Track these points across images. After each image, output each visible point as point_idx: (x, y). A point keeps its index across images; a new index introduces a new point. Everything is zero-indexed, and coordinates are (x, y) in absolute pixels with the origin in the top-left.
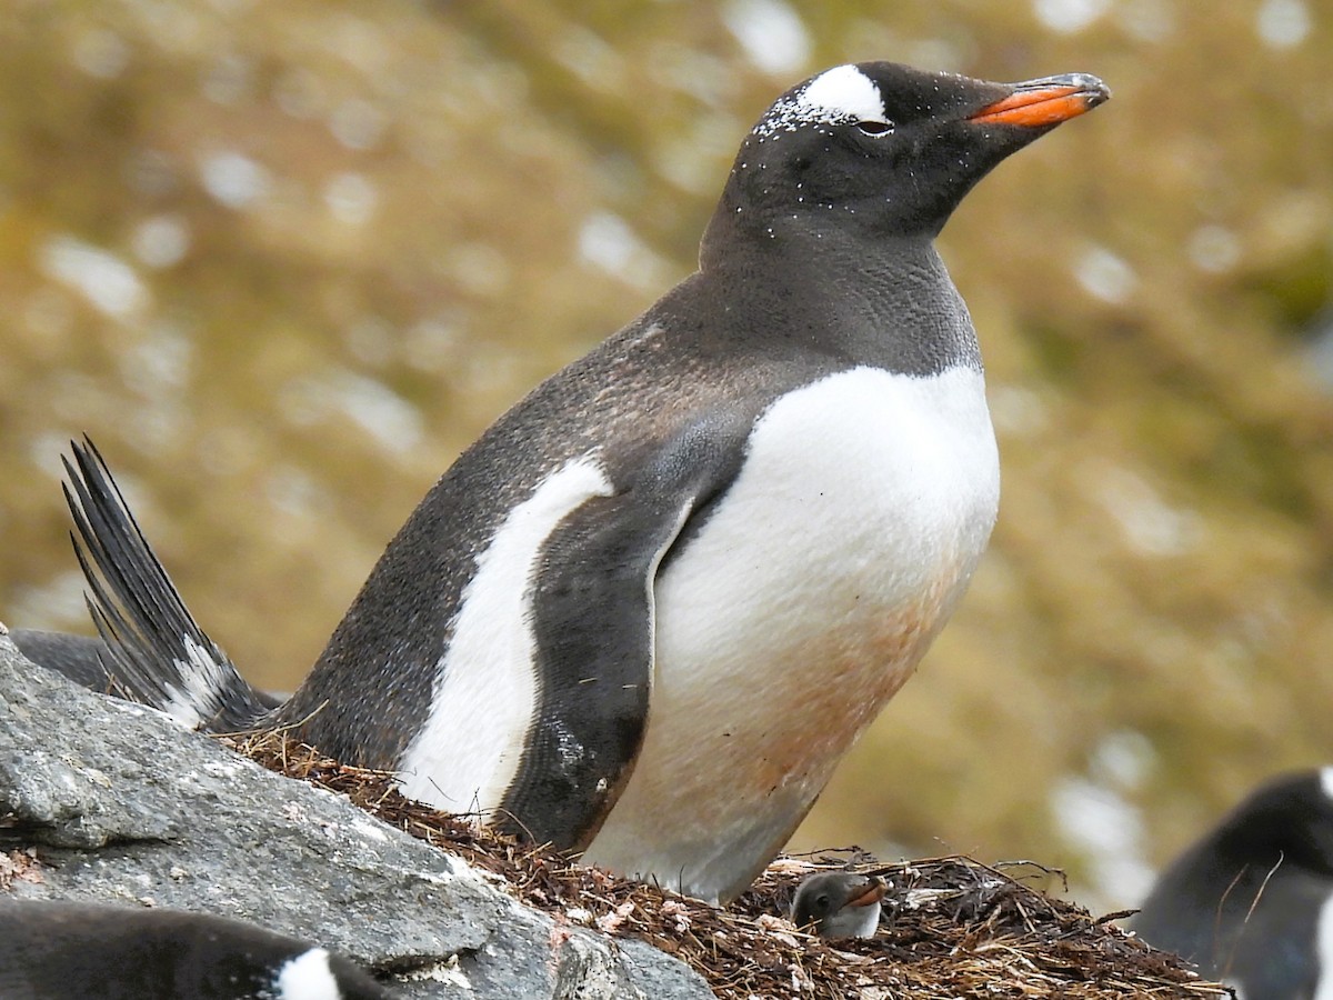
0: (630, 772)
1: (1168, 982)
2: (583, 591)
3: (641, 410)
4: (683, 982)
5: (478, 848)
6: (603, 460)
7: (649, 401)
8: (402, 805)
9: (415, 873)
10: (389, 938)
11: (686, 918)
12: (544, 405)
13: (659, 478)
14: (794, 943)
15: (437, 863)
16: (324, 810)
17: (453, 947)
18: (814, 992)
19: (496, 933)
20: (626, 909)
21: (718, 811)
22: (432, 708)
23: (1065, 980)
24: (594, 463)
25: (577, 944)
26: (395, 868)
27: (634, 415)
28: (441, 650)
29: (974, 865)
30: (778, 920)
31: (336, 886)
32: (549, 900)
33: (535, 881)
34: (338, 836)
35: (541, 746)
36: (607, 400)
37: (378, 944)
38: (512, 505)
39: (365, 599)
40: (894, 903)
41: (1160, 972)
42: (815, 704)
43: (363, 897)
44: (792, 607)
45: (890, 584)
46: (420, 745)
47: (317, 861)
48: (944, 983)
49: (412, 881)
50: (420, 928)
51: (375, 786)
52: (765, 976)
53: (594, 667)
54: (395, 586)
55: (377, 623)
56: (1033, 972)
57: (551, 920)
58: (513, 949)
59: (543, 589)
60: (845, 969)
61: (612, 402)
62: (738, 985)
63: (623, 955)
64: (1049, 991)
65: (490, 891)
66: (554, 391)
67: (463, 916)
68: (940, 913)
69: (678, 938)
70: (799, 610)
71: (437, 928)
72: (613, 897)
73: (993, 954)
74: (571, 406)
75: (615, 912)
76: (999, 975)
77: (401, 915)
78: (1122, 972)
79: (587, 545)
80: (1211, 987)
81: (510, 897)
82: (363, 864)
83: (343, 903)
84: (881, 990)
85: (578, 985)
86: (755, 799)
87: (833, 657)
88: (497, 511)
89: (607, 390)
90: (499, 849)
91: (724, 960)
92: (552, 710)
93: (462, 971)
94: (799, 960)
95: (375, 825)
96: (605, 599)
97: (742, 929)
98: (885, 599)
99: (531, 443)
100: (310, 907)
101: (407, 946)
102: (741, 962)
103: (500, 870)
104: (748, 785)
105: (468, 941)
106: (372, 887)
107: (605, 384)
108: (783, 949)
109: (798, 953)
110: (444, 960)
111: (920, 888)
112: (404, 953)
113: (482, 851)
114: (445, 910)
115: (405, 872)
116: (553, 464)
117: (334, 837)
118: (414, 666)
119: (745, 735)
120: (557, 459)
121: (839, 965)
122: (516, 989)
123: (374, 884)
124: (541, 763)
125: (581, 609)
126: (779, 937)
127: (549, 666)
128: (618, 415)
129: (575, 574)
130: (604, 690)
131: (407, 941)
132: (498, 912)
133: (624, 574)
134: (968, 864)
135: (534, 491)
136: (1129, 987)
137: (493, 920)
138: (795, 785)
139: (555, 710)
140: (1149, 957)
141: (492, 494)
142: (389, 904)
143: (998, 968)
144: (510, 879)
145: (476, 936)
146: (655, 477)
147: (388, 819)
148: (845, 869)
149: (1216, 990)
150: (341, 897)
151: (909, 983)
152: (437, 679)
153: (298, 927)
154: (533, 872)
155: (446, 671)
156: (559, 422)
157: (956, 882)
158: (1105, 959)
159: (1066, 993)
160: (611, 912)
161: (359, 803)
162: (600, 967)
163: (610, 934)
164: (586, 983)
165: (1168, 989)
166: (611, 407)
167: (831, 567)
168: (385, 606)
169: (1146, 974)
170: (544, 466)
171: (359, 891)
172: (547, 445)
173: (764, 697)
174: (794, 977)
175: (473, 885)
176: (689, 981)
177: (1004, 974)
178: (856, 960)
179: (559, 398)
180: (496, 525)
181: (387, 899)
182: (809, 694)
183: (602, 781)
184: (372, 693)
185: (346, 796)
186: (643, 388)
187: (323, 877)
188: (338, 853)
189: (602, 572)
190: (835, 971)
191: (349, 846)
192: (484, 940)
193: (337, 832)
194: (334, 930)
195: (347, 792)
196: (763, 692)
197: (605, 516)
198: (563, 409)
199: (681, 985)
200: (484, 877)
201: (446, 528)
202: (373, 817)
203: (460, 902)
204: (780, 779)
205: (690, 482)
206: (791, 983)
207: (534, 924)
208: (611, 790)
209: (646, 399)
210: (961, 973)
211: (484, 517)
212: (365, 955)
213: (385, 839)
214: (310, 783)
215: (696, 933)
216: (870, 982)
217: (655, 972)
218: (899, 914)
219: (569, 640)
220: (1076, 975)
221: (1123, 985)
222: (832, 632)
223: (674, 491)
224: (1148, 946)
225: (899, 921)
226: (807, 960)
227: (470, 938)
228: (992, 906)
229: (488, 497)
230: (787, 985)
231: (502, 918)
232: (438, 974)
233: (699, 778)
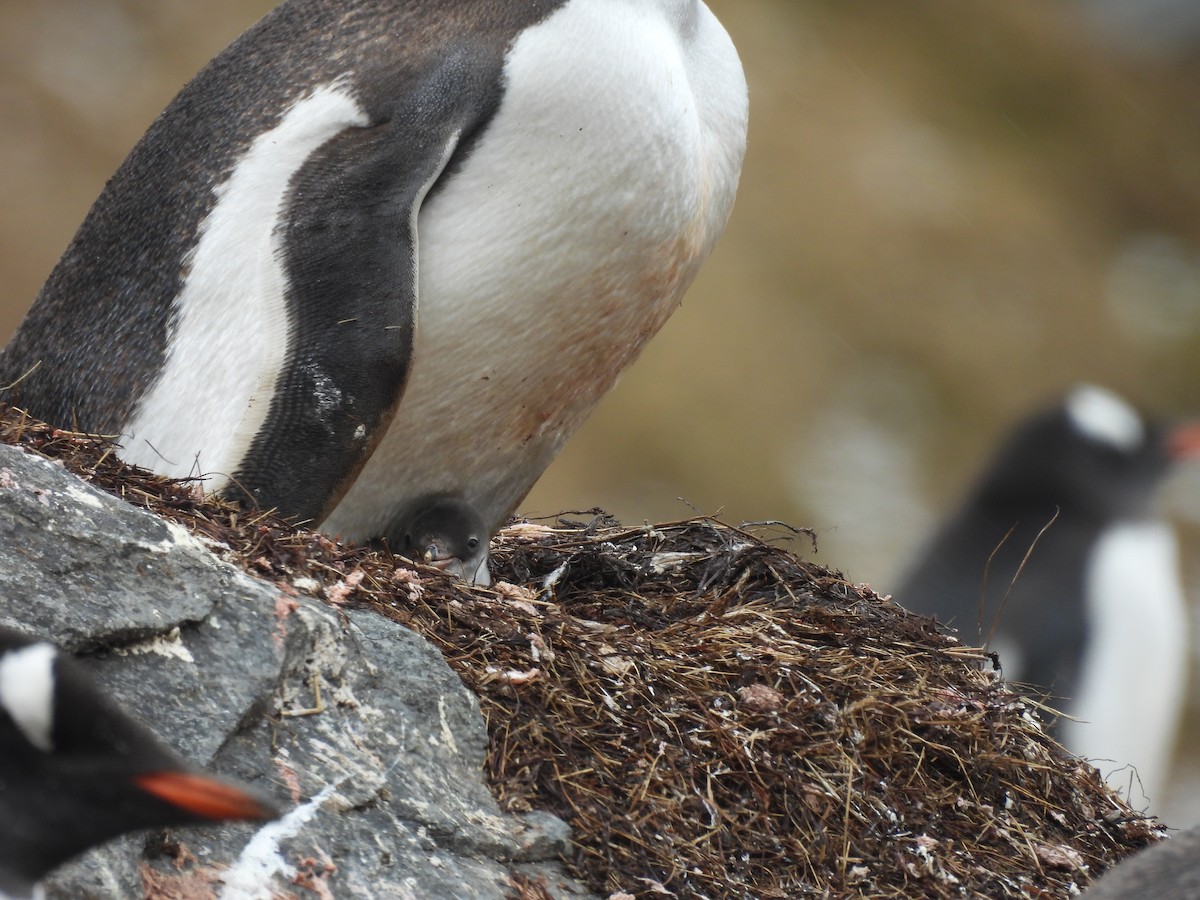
0: (390, 418)
1: (926, 647)
2: (342, 227)
3: (391, 34)
4: (416, 653)
5: (199, 514)
6: (355, 87)
7: (399, 25)
8: (119, 471)
9: (133, 541)
10: (107, 611)
11: (419, 587)
12: (282, 28)
13: (420, 110)
14: (532, 611)
15: (156, 531)
16: (37, 477)
17: (175, 619)
18: (555, 662)
19: (220, 605)
20: (356, 577)
21: (472, 460)
22: (167, 352)
23: (817, 646)
24: (346, 91)
25: (305, 615)
26: (113, 536)
27: (383, 39)
28: (176, 288)
29: (721, 527)
30: (516, 587)
31: (50, 555)
32: (275, 569)
33: (260, 549)
34: (52, 504)
35: (295, 389)
36: (354, 24)
37: (96, 617)
38: (255, 134)
39: (85, 241)
40: (638, 568)
41: (918, 636)
42: (580, 346)
43: (79, 567)
44: (555, 246)
45: (662, 214)
46: (157, 393)
47: (31, 530)
48: (692, 651)
49: (130, 549)
50: (140, 600)
51: (90, 451)
52: (502, 646)
53: (354, 307)
54: (120, 223)
55: (101, 264)
56: (784, 638)
57: (278, 591)
58: (238, 621)
59: (296, 224)
60: (586, 637)
61: (359, 26)
62: (475, 656)
63: (353, 626)
64: (802, 658)
65: (213, 561)
66: (292, 14)
67: (185, 586)
68: (686, 578)
69: (410, 607)
70: (564, 249)
71: (158, 599)
72: (341, 566)
73: (743, 620)
74: (312, 28)
75: (344, 581)
76: (749, 642)
77: (119, 585)
78: (878, 637)
79: (345, 179)
80: (972, 652)
81: (234, 567)
82: (79, 532)
83: (59, 573)
84: (624, 660)
85: (307, 657)
86: (510, 449)
87: (600, 297)
88: (239, 140)
89: (353, 13)
90: (222, 515)
91: (460, 630)
92: (307, 352)
93: (184, 645)
94: (539, 629)
95: (90, 492)
96: (366, 236)
97: (478, 598)
98: (656, 232)
99: (272, 67)
100: (24, 578)
101: (127, 619)
102: (478, 631)
103: (223, 538)
104: (505, 433)
105: (190, 613)
106: (88, 556)
107: (349, 5)
108: (521, 617)
109: (538, 620)
110: (165, 634)
111: (666, 551)
112: (123, 626)
113: (204, 518)
114: (166, 580)
115: (123, 540)
116: (299, 89)
117: (48, 505)
118: (145, 308)
119: (504, 380)
120: (304, 86)
121: (582, 634)
122: (241, 662)
123: (91, 553)
124: (294, 408)
125: (340, 245)
126: (518, 605)
127: (304, 305)
128: (367, 39)
129: (333, 209)
130: (364, 331)
131: (126, 613)
132: (222, 582)
133: (386, 210)
134: (715, 526)
135: (280, 118)
136: (885, 653)
137: (216, 591)
138: (550, 435)
139: (311, 352)
140: (906, 622)
141: (230, 122)
142: (107, 574)
143: (749, 635)
144: (233, 546)
145: (199, 607)
146: (415, 108)
147: (105, 486)
148: (586, 533)
149: (977, 656)
150: (57, 567)
151: (654, 652)
152: (172, 320)
153: (10, 600)
154: (258, 539)
155: (182, 311)
156: (302, 45)
157: (702, 544)
158: (860, 624)
159: (820, 660)
160: (340, 582)
161: (73, 469)
162: (328, 639)
163: (339, 604)
164: (314, 656)
165: (926, 655)
166: (358, 30)
167: (596, 203)
168: (109, 244)
169: (903, 639)
170: (288, 91)
171: (75, 561)
172: (291, 70)
173: (527, 339)
174: (533, 647)
175: (196, 554)
176: (424, 652)
177: (754, 641)
178: (598, 628)
179: (299, 20)
180: (236, 154)
181: (104, 568)
182: (573, 336)
183: (360, 428)
184: (97, 338)
185: (59, 462)
186: (390, 11)
187: (37, 548)
188: (52, 521)
189: (364, 207)
190: (576, 640)
191: (64, 513)
192: (206, 611)
193: (51, 499)
194: (49, 602)
195: (60, 457)
196: (525, 335)
197: (362, 149)
198: (305, 31)
199: (415, 657)
200: (207, 545)
201: (177, 160)
202: (88, 484)
203: (183, 572)
204: (536, 428)
205: (455, 113)
206: (530, 653)
207: (260, 594)
208: (370, 437)
209: (395, 23)
210: (709, 641)
211: (222, 147)
212: (82, 629)
213: (100, 505)
214: (22, 448)
215: (429, 602)
216: (613, 651)
217: (386, 644)
218: (643, 579)
219: (327, 278)
220: (829, 641)
221: (880, 651)
222: (598, 271)
223: (438, 123)
224: (904, 610)
225: (643, 586)
226: (546, 629)
227: (193, 609)
228: (740, 570)
229: (224, 126)
230: (527, 656)
231: (227, 589)
232: (160, 648)
233: (453, 424)
